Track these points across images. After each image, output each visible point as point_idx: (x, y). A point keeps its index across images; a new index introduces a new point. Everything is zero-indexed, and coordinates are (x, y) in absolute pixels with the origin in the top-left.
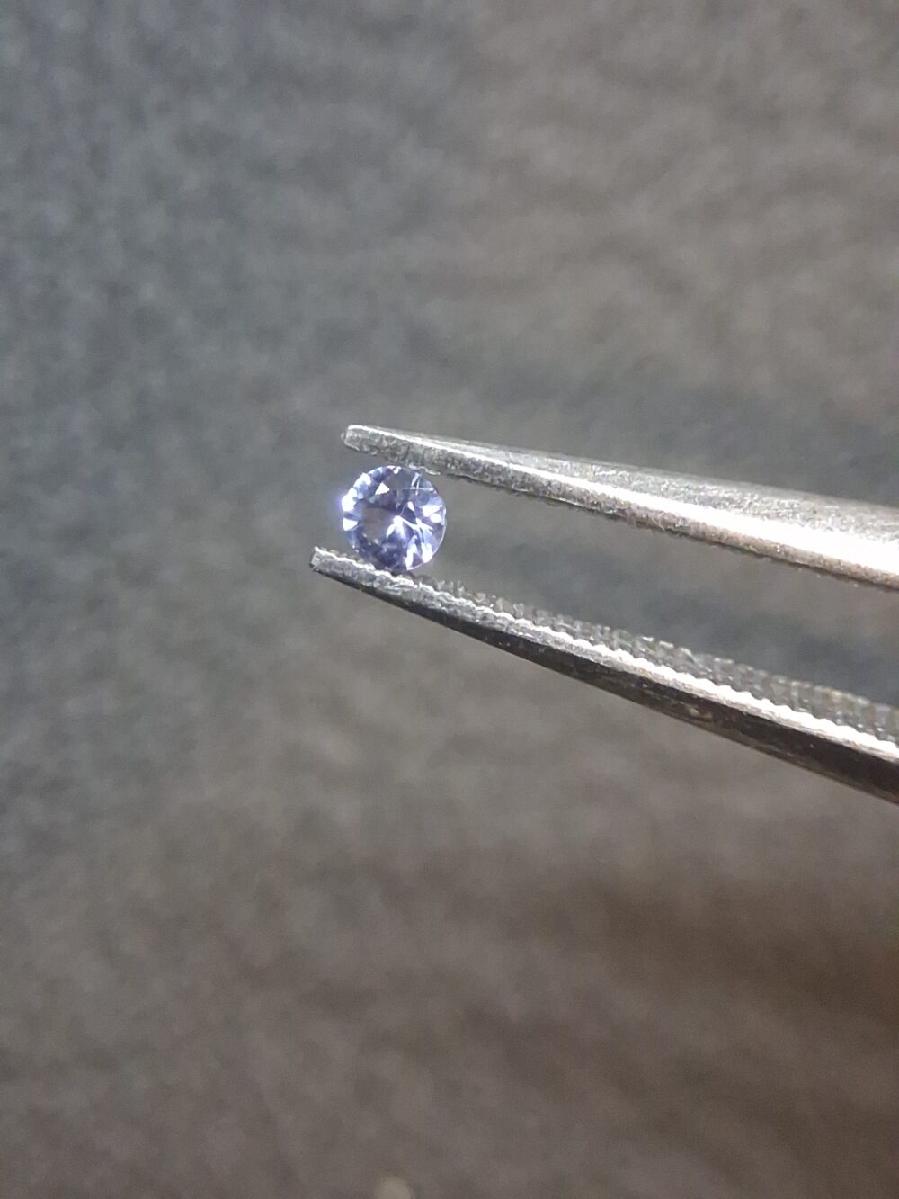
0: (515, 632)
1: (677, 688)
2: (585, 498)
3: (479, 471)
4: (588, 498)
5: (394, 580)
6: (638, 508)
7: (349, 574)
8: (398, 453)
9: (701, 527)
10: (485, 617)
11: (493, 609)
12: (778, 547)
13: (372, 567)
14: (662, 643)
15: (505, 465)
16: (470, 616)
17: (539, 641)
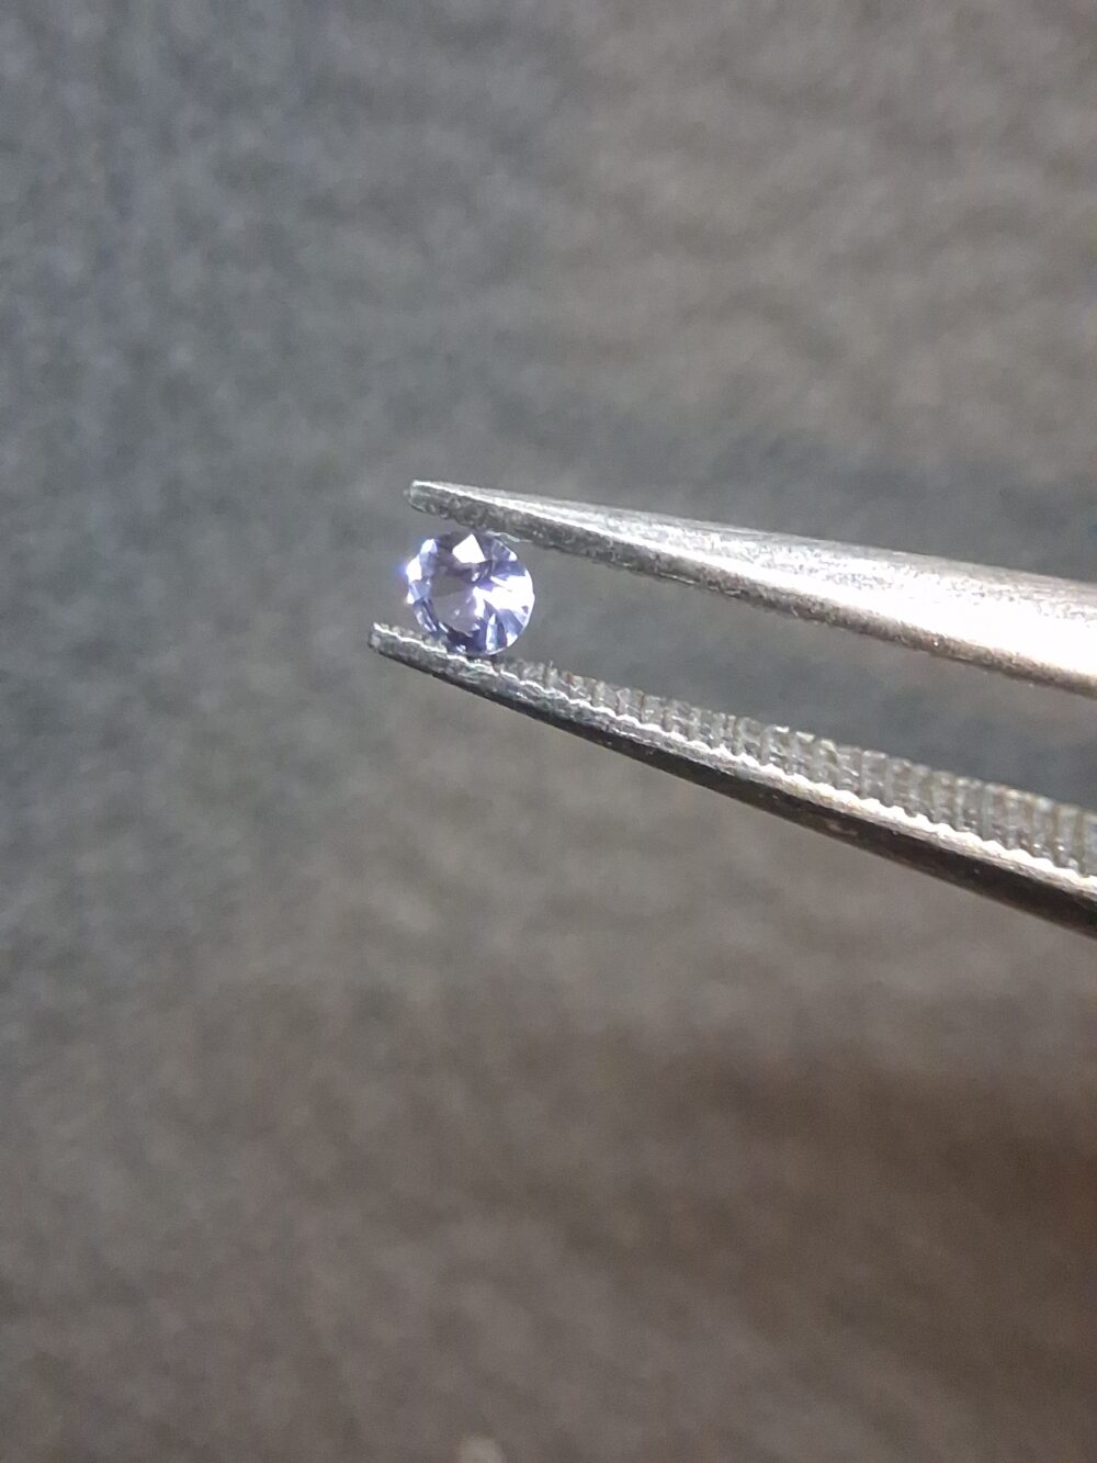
0: (617, 731)
1: (814, 802)
2: (701, 577)
3: (573, 540)
4: (705, 576)
5: (472, 666)
6: (766, 589)
7: (416, 657)
8: (473, 516)
9: (841, 613)
10: (581, 712)
11: (591, 703)
12: (935, 639)
13: (444, 651)
14: (799, 734)
15: (603, 533)
16: (563, 711)
17: (646, 742)
